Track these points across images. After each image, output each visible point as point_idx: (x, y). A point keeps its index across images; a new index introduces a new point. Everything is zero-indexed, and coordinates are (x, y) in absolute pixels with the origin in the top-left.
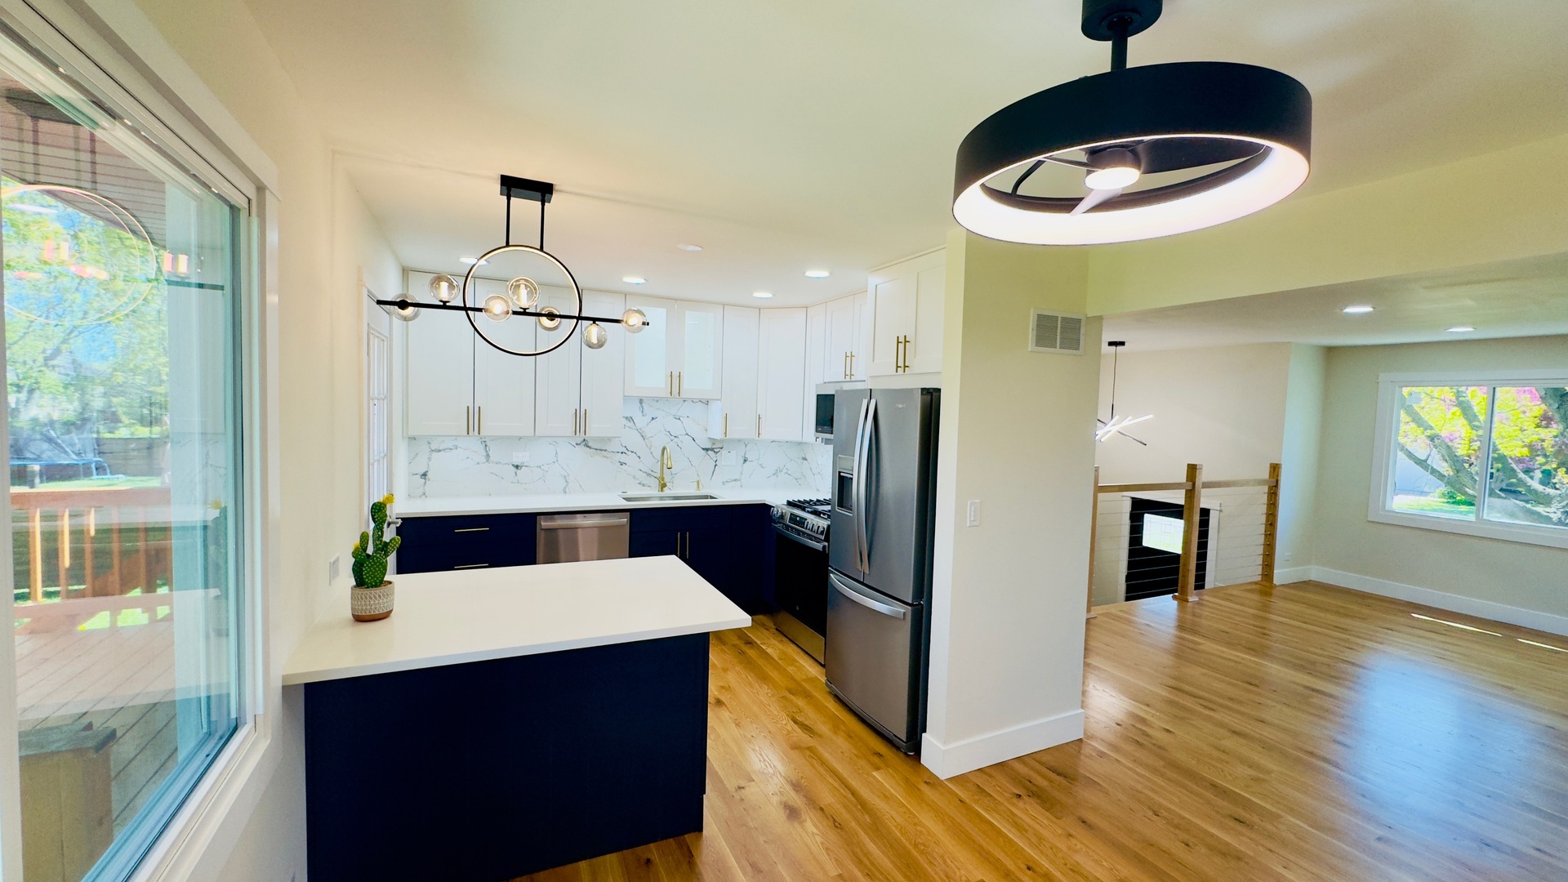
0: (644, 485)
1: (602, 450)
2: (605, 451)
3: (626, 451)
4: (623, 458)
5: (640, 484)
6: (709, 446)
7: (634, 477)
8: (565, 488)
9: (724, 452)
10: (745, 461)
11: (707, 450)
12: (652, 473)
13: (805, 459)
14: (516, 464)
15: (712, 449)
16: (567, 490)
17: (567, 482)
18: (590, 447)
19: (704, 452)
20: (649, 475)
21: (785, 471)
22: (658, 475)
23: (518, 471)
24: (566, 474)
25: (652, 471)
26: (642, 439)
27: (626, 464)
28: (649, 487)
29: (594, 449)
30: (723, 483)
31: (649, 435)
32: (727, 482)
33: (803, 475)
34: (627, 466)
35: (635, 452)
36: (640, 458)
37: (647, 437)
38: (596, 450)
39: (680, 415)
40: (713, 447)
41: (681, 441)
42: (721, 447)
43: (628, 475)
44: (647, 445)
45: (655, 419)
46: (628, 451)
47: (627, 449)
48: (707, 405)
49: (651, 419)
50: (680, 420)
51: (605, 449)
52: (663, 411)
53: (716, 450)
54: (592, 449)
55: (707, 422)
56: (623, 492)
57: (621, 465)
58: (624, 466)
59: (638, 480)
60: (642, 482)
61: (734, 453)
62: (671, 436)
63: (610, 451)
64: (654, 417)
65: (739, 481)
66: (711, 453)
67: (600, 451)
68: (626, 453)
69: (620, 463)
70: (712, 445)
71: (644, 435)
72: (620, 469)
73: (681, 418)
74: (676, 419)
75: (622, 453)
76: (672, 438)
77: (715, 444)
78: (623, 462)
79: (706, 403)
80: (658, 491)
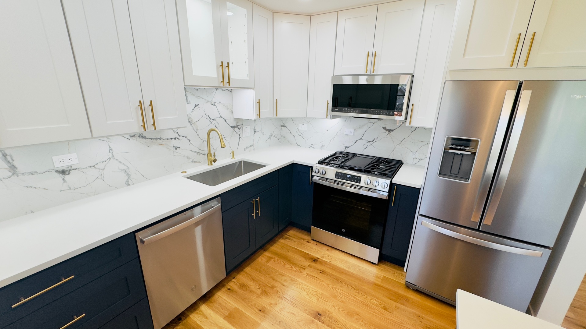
0: (195, 162)
1: (157, 139)
2: (160, 139)
3: (178, 137)
4: (177, 143)
5: (192, 162)
6: (234, 124)
7: (188, 158)
8: (127, 181)
9: (244, 127)
10: (255, 132)
11: (233, 127)
12: (200, 152)
13: (284, 126)
14: (61, 169)
15: (237, 127)
16: (130, 182)
17: (128, 175)
18: (145, 138)
19: (232, 129)
20: (198, 153)
21: (273, 135)
22: (206, 152)
23: (67, 177)
24: (125, 168)
25: (200, 150)
26: (190, 125)
27: (180, 148)
28: (200, 163)
29: (149, 139)
30: (245, 149)
31: (194, 121)
32: (247, 148)
33: (282, 136)
34: (181, 149)
35: (185, 136)
36: (190, 141)
37: (193, 122)
38: (152, 139)
39: (215, 102)
40: (238, 125)
41: (218, 123)
42: (242, 124)
43: (183, 156)
44: (194, 129)
45: (197, 106)
46: (180, 136)
47: (179, 135)
48: (232, 92)
49: (194, 106)
50: (215, 105)
51: (160, 137)
52: (203, 98)
53: (239, 127)
54: (147, 139)
55: (233, 106)
56: (183, 172)
57: (176, 149)
58: (178, 150)
59: (191, 159)
60: (194, 160)
61: (249, 127)
62: (211, 119)
63: (164, 139)
64: (196, 104)
65: (253, 146)
66: (236, 129)
67: (156, 140)
68: (178, 139)
69: (175, 148)
70: (237, 123)
71: (191, 121)
72: (177, 153)
73: (216, 104)
74: (212, 104)
75: (175, 139)
76: (212, 121)
77: (238, 122)
78: (177, 146)
79: (231, 90)
80: (208, 165)
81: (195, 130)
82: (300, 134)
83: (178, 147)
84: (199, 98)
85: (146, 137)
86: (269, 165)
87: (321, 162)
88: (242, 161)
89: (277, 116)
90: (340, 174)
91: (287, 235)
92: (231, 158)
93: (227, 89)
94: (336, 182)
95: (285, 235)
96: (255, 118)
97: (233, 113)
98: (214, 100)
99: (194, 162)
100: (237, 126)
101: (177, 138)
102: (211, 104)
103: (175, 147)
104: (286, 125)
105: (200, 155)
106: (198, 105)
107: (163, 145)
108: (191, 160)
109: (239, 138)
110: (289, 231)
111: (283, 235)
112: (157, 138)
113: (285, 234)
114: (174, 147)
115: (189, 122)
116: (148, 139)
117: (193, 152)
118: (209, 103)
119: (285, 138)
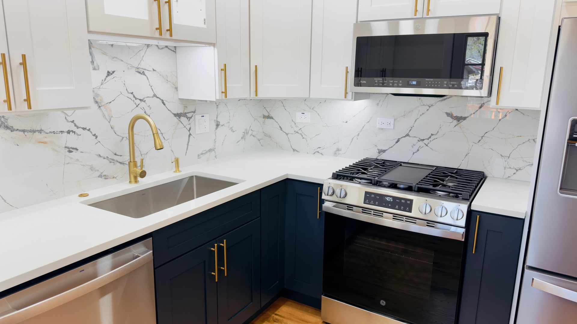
0: (106, 177)
1: (34, 131)
2: (40, 131)
3: (75, 129)
4: (71, 141)
5: (100, 176)
6: (180, 110)
7: (92, 168)
9: (198, 117)
10: (218, 126)
11: (178, 115)
12: (116, 158)
13: (269, 117)
15: (184, 115)
18: (12, 129)
19: (175, 119)
20: (112, 161)
21: (250, 132)
22: (126, 158)
25: (115, 154)
26: (97, 107)
27: (77, 150)
28: (114, 179)
29: (20, 131)
30: (198, 155)
31: (106, 100)
32: (202, 154)
33: (266, 135)
34: (78, 152)
35: (88, 128)
36: (97, 137)
37: (103, 104)
38: (24, 132)
39: (144, 68)
40: (186, 111)
41: (149, 106)
42: (193, 111)
43: (84, 165)
44: (104, 116)
45: (112, 74)
46: (78, 128)
47: (75, 125)
48: (175, 52)
49: (106, 75)
50: (144, 74)
51: (39, 129)
52: (122, 61)
53: (189, 115)
54: (15, 132)
55: (177, 78)
56: (81, 195)
57: (70, 152)
58: (74, 154)
59: (98, 171)
60: (104, 174)
61: (207, 117)
62: (136, 99)
63: (48, 131)
64: (110, 71)
65: (214, 150)
66: (183, 119)
67: (32, 133)
68: (74, 132)
69: (67, 150)
70: (185, 109)
71: (99, 101)
72: (71, 158)
73: (146, 72)
74: (140, 73)
75: (69, 132)
76: (138, 102)
77: (187, 107)
78: (72, 147)
79: (173, 49)
80: (130, 182)
81: (107, 117)
82: (297, 130)
83: (73, 149)
84: (115, 59)
85: (14, 128)
86: (242, 181)
87: (337, 176)
88: (192, 177)
89: (256, 95)
90: (373, 196)
91: (276, 314)
92: (174, 172)
93: (167, 47)
94: (365, 210)
95: (273, 315)
96: (218, 98)
97: (179, 89)
98: (143, 65)
99: (103, 178)
100: (186, 113)
101: (72, 131)
102: (138, 72)
103: (69, 148)
104: (272, 115)
105: (114, 165)
106: (113, 72)
107: (45, 143)
108: (98, 174)
109: (189, 136)
110: (280, 306)
111: (270, 316)
112: (34, 129)
113: (273, 313)
114: (66, 147)
115: (97, 102)
116: (18, 132)
117: (102, 158)
118: (133, 70)
119: (270, 137)
